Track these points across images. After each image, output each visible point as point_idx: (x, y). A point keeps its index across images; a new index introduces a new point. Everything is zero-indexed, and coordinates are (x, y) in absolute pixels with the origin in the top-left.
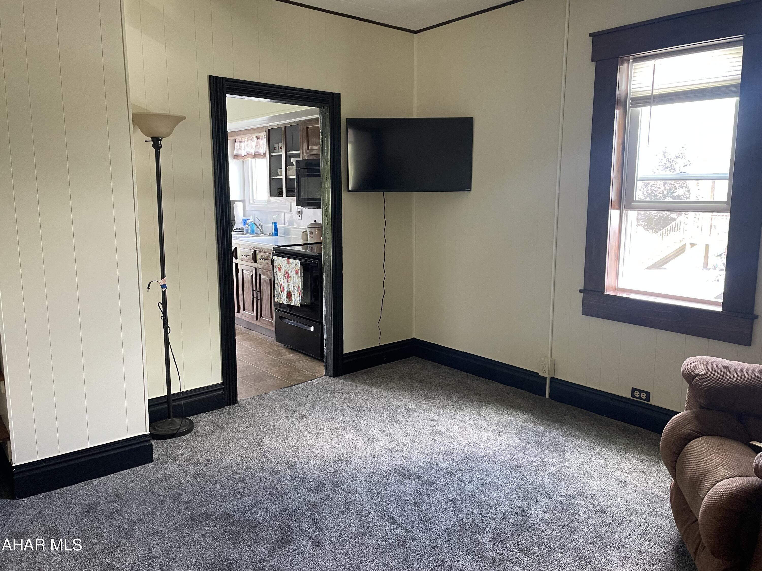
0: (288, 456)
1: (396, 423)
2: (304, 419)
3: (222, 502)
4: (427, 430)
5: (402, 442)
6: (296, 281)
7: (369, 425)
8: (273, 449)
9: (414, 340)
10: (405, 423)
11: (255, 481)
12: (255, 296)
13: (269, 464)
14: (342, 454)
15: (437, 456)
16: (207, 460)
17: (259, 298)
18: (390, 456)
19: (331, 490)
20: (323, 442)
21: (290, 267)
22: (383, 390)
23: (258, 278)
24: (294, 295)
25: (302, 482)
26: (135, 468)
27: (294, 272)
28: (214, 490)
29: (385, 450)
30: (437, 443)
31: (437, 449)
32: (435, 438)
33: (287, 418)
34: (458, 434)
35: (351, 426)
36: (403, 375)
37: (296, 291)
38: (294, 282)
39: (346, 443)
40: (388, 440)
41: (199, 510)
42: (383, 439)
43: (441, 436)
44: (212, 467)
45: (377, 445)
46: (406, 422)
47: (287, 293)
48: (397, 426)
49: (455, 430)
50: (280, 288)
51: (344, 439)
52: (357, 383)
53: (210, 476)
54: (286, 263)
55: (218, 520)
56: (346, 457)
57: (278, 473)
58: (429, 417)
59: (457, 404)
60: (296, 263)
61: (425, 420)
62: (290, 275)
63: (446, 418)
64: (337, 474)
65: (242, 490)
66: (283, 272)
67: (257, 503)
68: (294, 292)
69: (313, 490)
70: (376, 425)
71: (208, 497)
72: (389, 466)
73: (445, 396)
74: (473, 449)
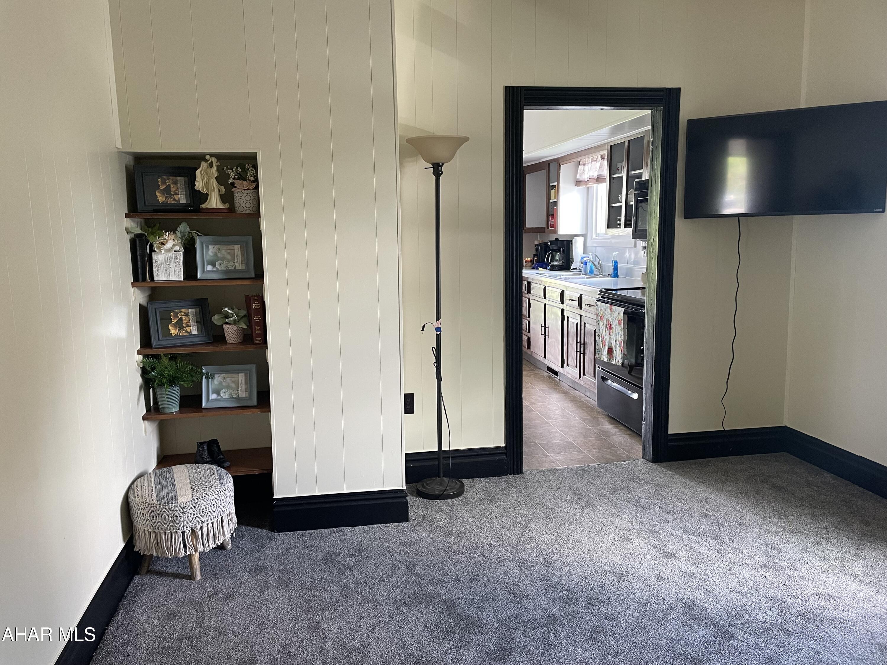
0: (550, 550)
1: (714, 541)
2: (591, 509)
3: (453, 586)
4: (759, 559)
5: (712, 568)
6: (618, 333)
7: (672, 535)
8: (537, 537)
9: (785, 430)
10: (728, 543)
11: (500, 571)
12: (579, 350)
13: (524, 554)
14: (619, 565)
15: (757, 601)
16: (461, 533)
17: (582, 352)
18: (685, 583)
19: (584, 608)
20: (601, 543)
21: (613, 316)
22: (715, 491)
23: (582, 327)
24: (616, 351)
25: (552, 586)
26: (388, 525)
27: (616, 322)
28: (452, 569)
29: (681, 573)
30: (767, 582)
31: (761, 590)
32: (766, 575)
33: (570, 502)
34: (807, 576)
35: (648, 531)
36: (755, 475)
37: (618, 346)
38: (616, 335)
39: (630, 551)
40: (691, 561)
41: (426, 589)
42: (684, 558)
43: (777, 574)
44: (462, 542)
45: (672, 565)
46: (731, 542)
47: (609, 348)
48: (714, 544)
49: (804, 569)
50: (602, 341)
51: (630, 545)
52: (680, 475)
53: (455, 552)
54: (609, 310)
55: (440, 606)
56: (622, 569)
57: (529, 568)
58: (770, 543)
59: (825, 532)
60: (619, 311)
61: (761, 545)
62: (612, 326)
63: (797, 549)
64: (600, 588)
65: (480, 577)
66: (605, 321)
67: (489, 598)
68: (616, 348)
69: (562, 601)
70: (684, 536)
71: (442, 576)
72: (678, 597)
73: (809, 516)
74: (822, 604)
